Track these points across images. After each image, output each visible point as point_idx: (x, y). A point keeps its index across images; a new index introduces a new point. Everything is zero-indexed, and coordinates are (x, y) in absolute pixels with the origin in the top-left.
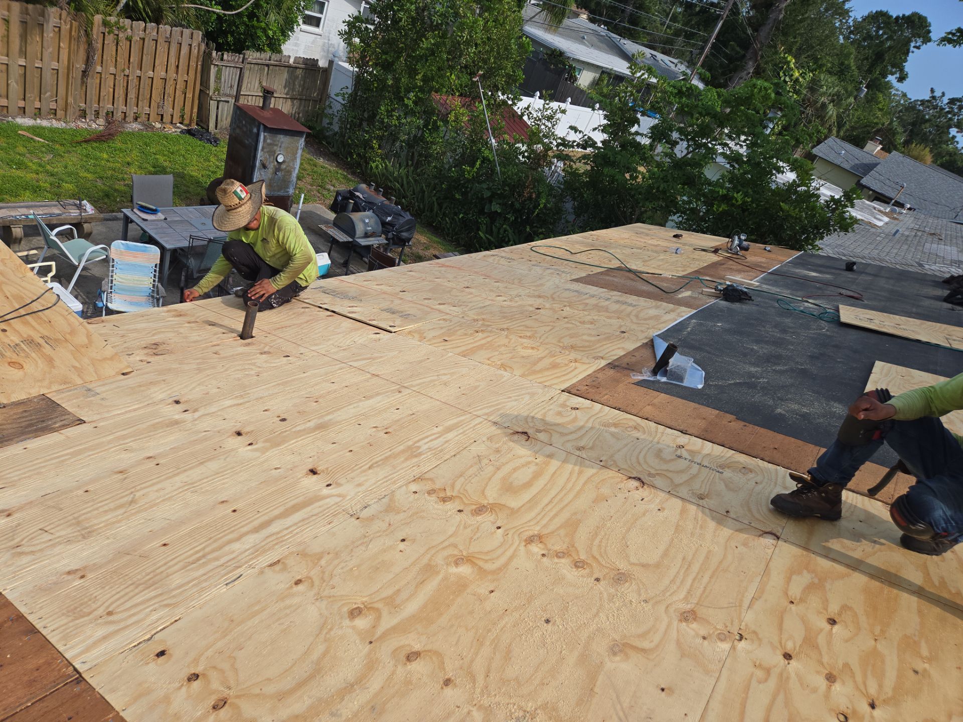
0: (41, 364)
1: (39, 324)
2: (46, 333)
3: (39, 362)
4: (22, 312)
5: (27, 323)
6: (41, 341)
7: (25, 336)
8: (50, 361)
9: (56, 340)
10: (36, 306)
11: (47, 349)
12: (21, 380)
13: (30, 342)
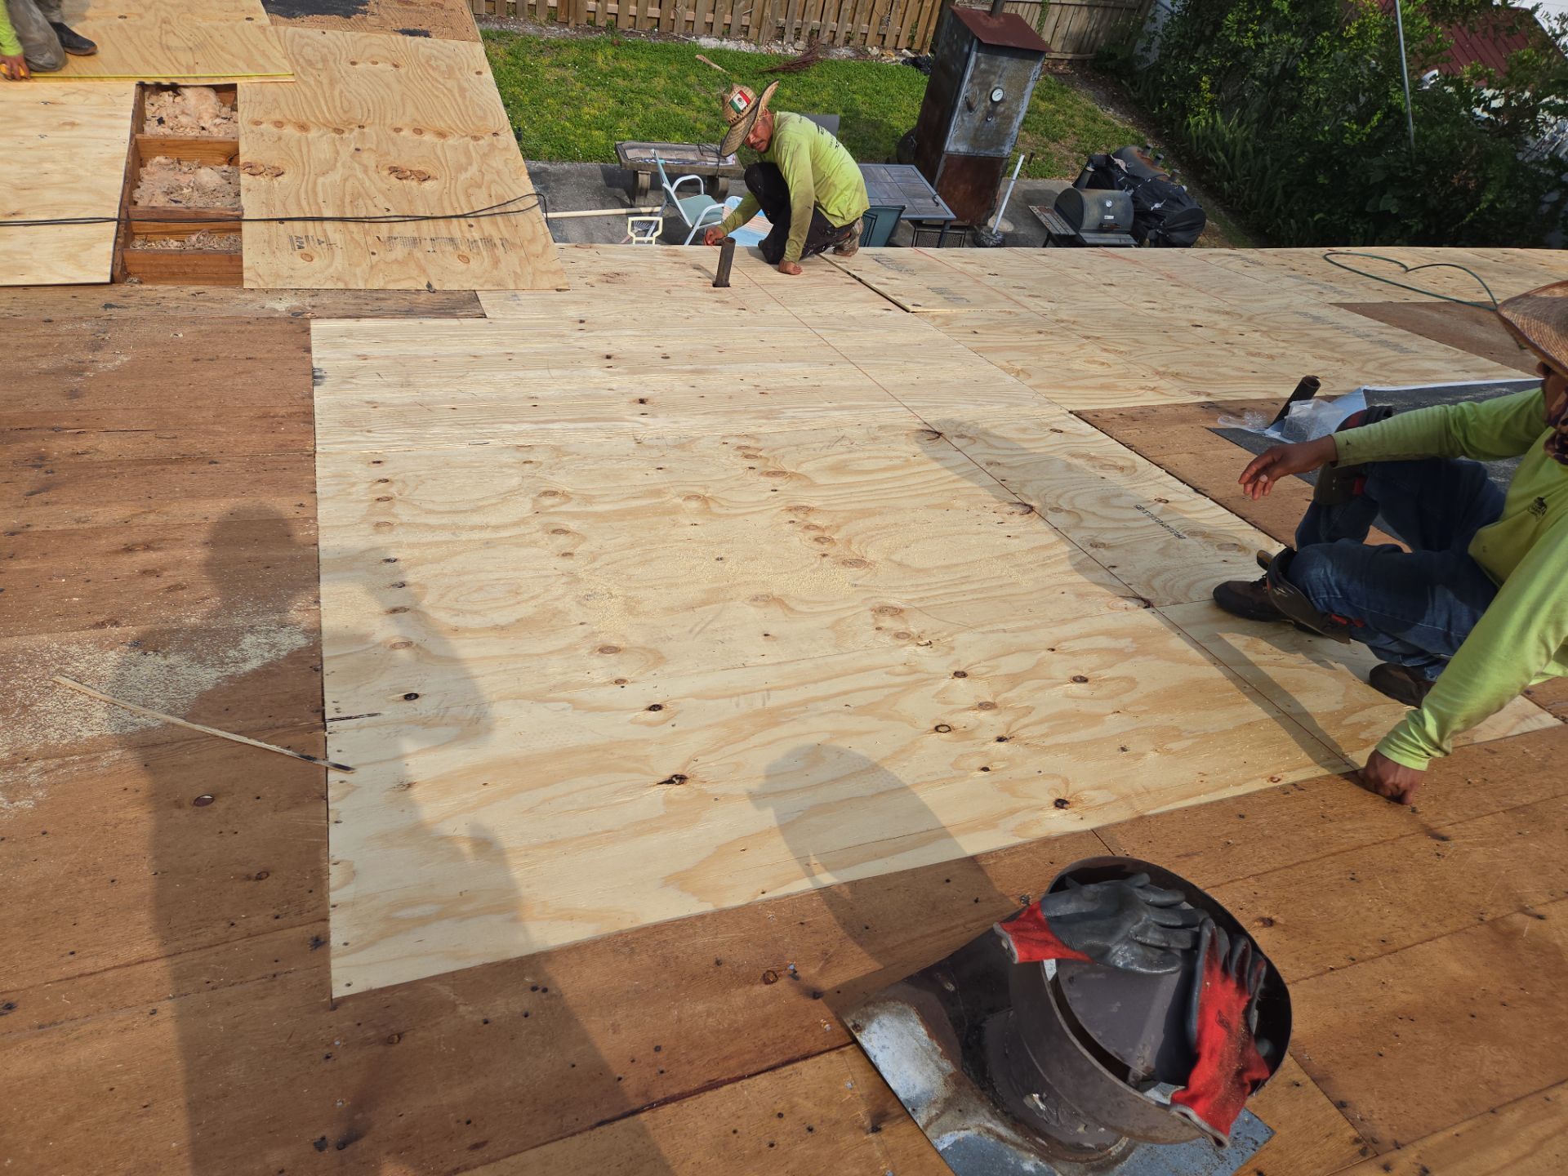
0: (487, 262)
1: (505, 226)
2: (507, 236)
3: (486, 260)
4: (496, 210)
5: (495, 224)
6: (498, 243)
7: (486, 234)
8: (496, 262)
9: (513, 245)
10: (511, 207)
11: (500, 251)
12: (461, 273)
13: (488, 242)
